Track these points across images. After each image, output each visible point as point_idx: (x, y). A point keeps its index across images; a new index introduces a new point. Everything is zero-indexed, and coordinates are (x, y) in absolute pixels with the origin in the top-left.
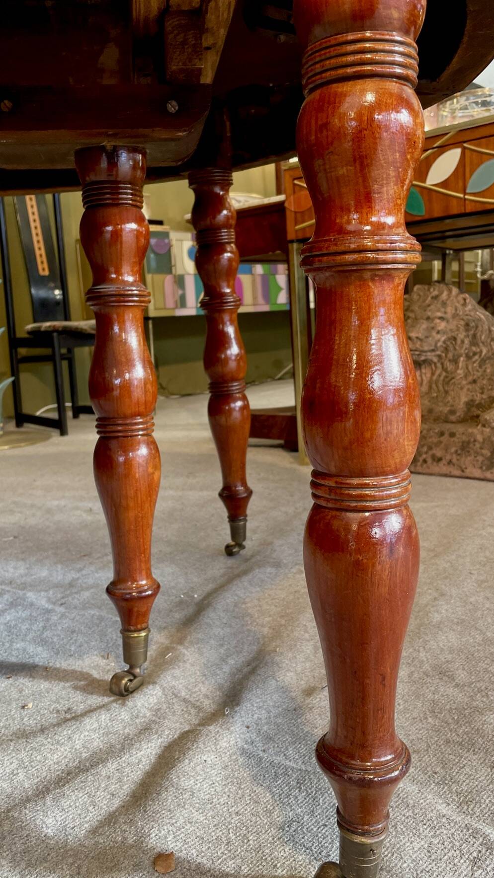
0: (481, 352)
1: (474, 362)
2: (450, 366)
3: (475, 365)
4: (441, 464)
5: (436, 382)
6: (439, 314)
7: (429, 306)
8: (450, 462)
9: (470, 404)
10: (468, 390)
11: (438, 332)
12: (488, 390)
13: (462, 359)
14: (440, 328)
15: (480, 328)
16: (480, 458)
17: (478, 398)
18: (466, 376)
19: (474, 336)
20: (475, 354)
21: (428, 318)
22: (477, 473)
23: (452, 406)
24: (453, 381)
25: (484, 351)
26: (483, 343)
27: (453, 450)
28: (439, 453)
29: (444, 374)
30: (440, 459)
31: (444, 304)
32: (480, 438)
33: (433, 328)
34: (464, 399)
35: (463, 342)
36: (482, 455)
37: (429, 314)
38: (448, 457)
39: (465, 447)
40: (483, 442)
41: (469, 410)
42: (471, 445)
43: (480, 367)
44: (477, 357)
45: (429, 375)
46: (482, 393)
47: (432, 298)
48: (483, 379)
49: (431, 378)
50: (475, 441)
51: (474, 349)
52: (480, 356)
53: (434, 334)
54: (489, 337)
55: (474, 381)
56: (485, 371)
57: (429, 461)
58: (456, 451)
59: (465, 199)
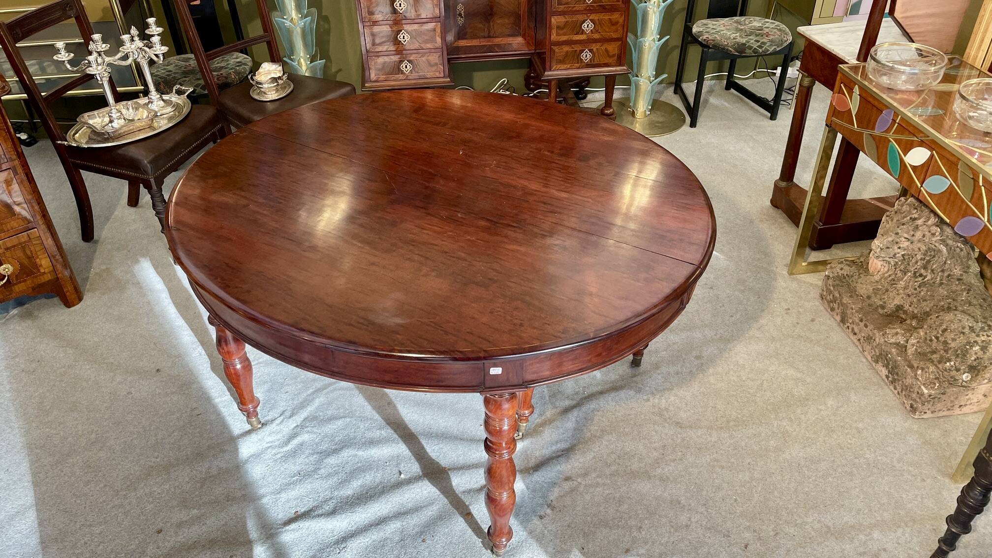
0: (925, 277)
1: (916, 282)
2: (899, 274)
3: (916, 284)
4: (855, 337)
5: (886, 279)
6: (906, 235)
7: (903, 224)
8: (859, 340)
9: (899, 308)
10: (903, 298)
11: (899, 248)
12: (914, 307)
13: (910, 274)
14: (902, 246)
15: (936, 259)
16: (874, 353)
17: (907, 307)
18: (905, 288)
19: (929, 261)
20: (921, 275)
21: (897, 234)
22: (869, 359)
23: (885, 303)
24: (895, 286)
25: (929, 277)
26: (932, 271)
27: (863, 335)
28: (856, 330)
29: (893, 277)
30: (855, 334)
31: (917, 228)
32: (877, 340)
33: (897, 243)
34: (897, 301)
35: (917, 262)
36: (875, 351)
37: (900, 231)
38: (860, 337)
39: (869, 339)
40: (878, 345)
41: (897, 311)
42: (872, 341)
43: (919, 287)
44: (920, 279)
45: (886, 269)
46: (910, 306)
47: (911, 218)
48: (915, 297)
49: (885, 273)
50: (875, 340)
51: (922, 271)
52: (923, 279)
53: (896, 248)
54: (941, 268)
55: (909, 296)
56: (920, 292)
57: (850, 330)
58: (864, 337)
59: (921, 190)
